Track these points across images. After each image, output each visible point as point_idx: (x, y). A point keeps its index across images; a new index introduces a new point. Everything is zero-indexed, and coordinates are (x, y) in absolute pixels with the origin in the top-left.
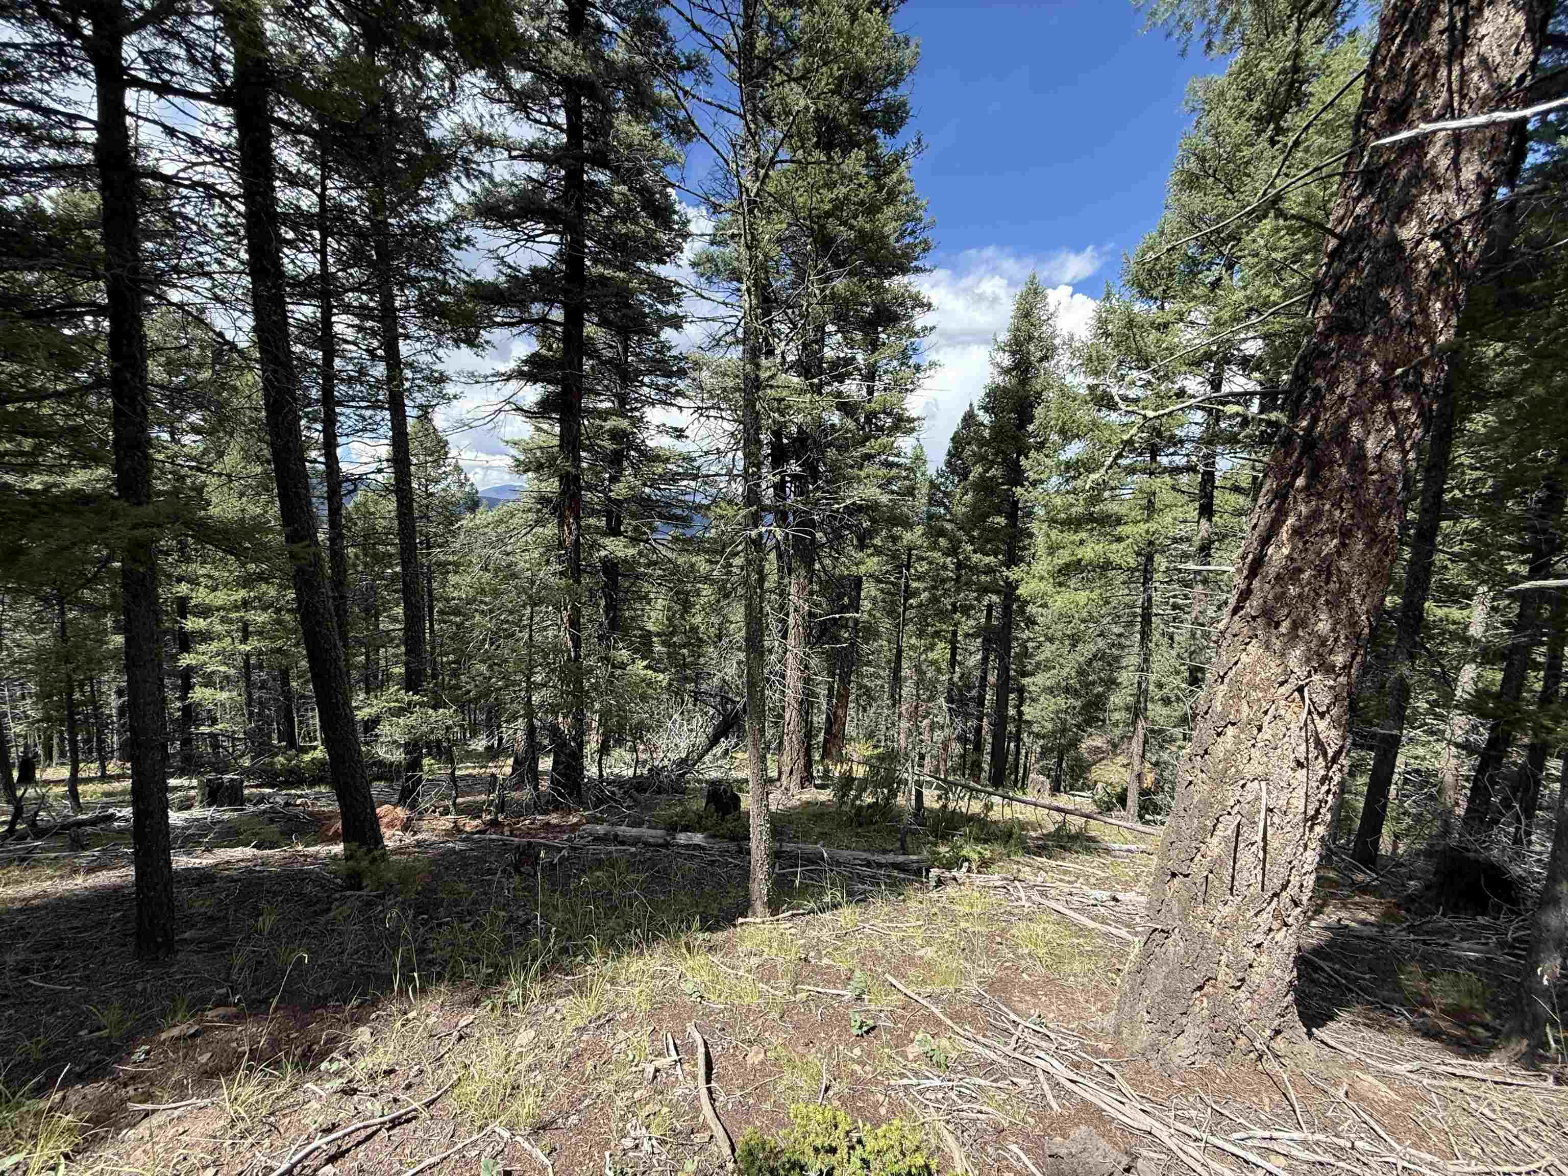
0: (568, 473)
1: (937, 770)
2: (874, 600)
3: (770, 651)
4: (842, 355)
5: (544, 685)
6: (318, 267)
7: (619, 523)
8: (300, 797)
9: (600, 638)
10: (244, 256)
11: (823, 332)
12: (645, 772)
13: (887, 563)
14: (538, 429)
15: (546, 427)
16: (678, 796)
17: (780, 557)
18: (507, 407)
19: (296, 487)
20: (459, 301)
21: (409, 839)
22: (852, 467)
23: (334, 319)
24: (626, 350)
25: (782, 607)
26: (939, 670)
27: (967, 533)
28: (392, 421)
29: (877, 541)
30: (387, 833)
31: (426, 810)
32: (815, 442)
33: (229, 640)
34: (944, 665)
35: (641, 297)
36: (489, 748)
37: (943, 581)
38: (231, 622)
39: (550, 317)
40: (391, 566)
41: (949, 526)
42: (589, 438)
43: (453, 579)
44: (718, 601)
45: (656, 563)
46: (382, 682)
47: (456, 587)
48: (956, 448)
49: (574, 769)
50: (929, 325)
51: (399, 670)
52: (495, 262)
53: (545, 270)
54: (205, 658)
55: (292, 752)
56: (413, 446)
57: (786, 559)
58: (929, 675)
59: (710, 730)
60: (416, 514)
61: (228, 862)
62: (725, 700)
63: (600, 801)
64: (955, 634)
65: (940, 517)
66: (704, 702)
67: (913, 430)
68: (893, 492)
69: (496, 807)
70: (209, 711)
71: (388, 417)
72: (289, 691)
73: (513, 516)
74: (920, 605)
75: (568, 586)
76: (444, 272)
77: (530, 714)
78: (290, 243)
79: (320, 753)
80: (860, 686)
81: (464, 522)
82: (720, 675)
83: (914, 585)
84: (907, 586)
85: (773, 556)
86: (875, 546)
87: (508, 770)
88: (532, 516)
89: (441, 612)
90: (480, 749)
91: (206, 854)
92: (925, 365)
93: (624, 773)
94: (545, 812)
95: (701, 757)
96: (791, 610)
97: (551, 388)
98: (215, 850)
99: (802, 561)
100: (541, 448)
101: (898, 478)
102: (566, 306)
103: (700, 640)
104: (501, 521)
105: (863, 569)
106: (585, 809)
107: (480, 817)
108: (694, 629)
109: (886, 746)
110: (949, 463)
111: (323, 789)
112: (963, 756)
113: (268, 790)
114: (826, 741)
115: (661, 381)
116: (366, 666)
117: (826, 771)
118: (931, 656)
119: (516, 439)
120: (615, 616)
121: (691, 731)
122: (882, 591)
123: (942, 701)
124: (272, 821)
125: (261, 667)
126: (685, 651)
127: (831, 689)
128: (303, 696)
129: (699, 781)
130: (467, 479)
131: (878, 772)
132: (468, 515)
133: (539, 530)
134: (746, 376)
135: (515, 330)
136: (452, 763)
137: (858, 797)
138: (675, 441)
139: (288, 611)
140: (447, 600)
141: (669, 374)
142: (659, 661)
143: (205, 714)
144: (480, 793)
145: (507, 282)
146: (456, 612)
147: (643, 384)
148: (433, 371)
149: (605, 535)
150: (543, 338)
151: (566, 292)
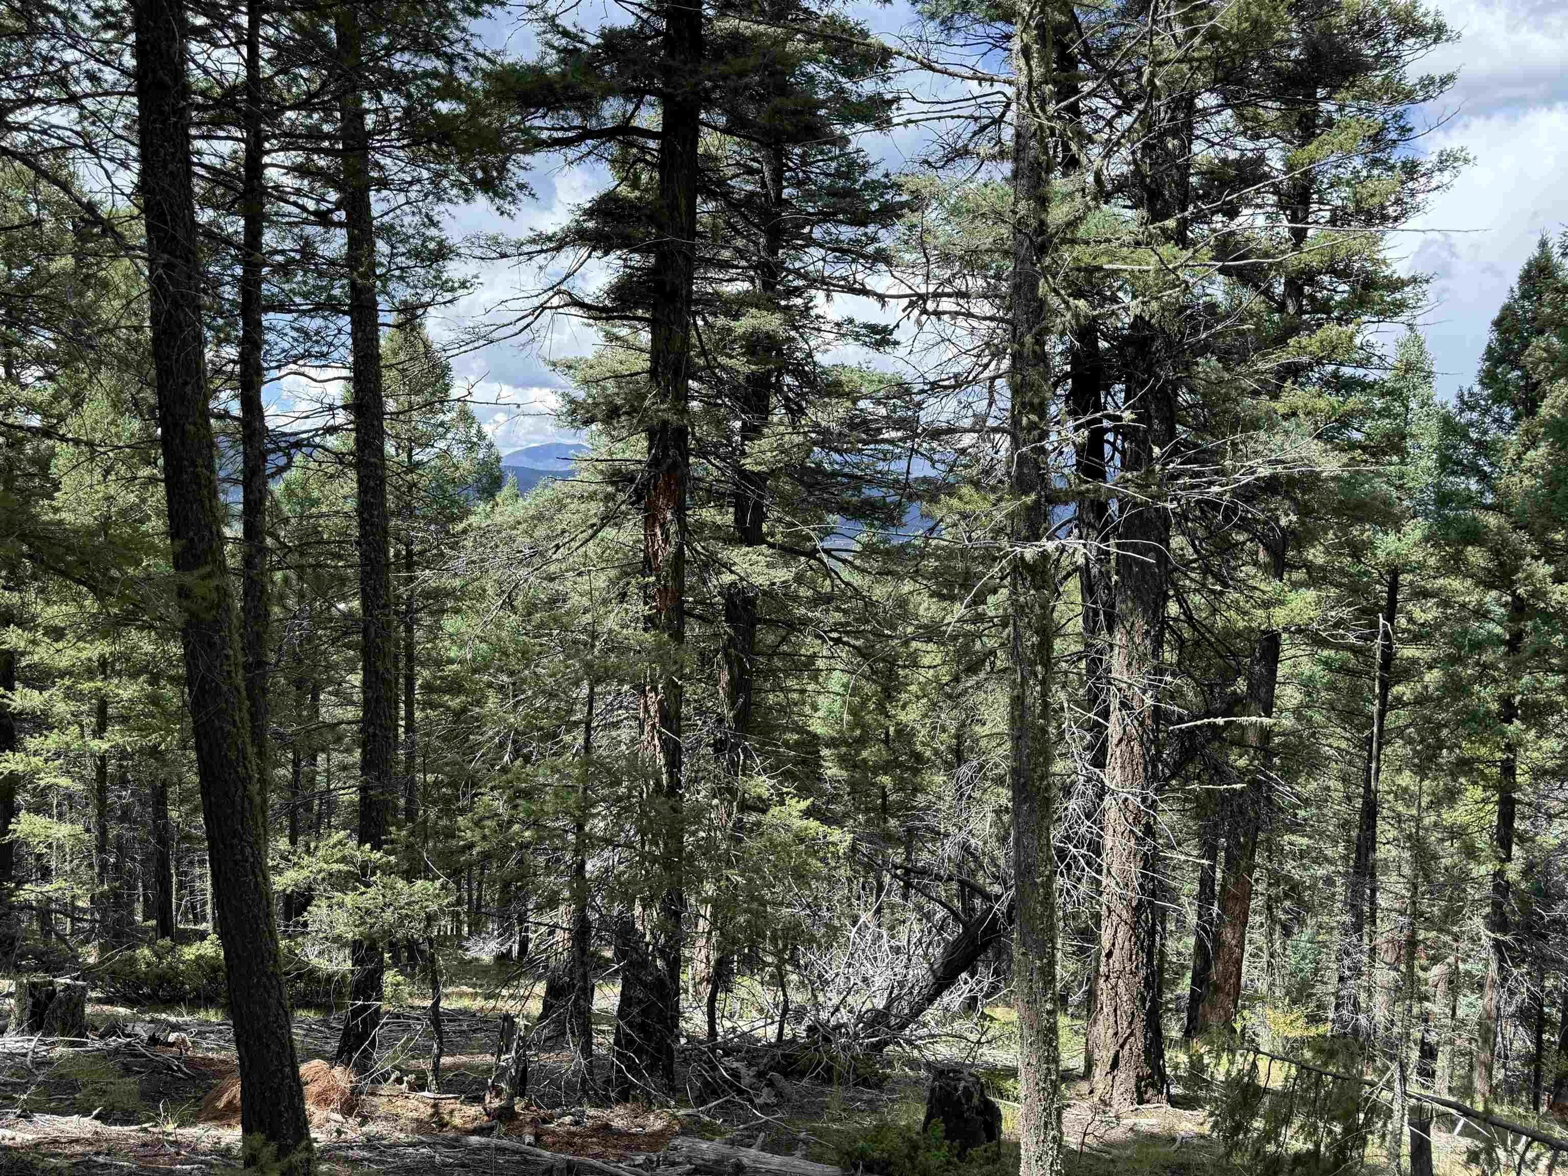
0: (665, 423)
1: (1467, 1090)
2: (1308, 685)
3: (1067, 791)
4: (1233, 155)
5: (608, 841)
6: (243, 73)
7: (760, 517)
8: (175, 1027)
9: (719, 747)
10: (129, 61)
11: (1190, 108)
12: (801, 1030)
13: (1339, 601)
14: (612, 338)
15: (624, 332)
16: (868, 1094)
17: (1088, 589)
18: (556, 301)
19: (194, 464)
20: (476, 110)
21: (353, 1131)
22: (1255, 393)
23: (266, 159)
24: (778, 178)
25: (1093, 698)
26: (1470, 852)
27: (1538, 537)
28: (353, 334)
29: (1316, 555)
30: (316, 1113)
31: (385, 1077)
32: (1169, 344)
33: (75, 729)
34: (1482, 841)
35: (810, 68)
36: (502, 958)
37: (1478, 646)
38: (80, 697)
39: (636, 123)
40: (344, 598)
41: (1492, 520)
42: (704, 353)
43: (450, 624)
44: (956, 679)
45: (828, 599)
46: (320, 816)
47: (457, 639)
48: (1505, 342)
49: (662, 1020)
50: (1437, 74)
51: (348, 796)
52: (544, 26)
53: (630, 33)
54: (37, 761)
55: (167, 942)
56: (389, 377)
57: (1102, 595)
58: (1446, 861)
59: (937, 952)
60: (391, 502)
61: (55, 1141)
62: (969, 889)
63: (709, 1091)
64: (1508, 769)
65: (1468, 500)
66: (923, 891)
67: (1400, 307)
68: (1353, 446)
69: (511, 1082)
70: (39, 857)
71: (348, 328)
72: (166, 826)
73: (561, 507)
74: (1420, 700)
75: (660, 646)
76: (450, 60)
77: (581, 898)
78: (202, 33)
79: (210, 948)
80: (1276, 878)
81: (473, 520)
82: (961, 836)
83: (1409, 652)
84: (1388, 656)
85: (1073, 585)
86: (1309, 566)
87: (535, 1007)
88: (596, 508)
89: (428, 688)
90: (487, 958)
91: (23, 1123)
92: (1429, 160)
93: (759, 1033)
94: (603, 1102)
95: (917, 1011)
96: (1115, 704)
97: (636, 259)
98: (37, 1117)
99: (1138, 598)
100: (617, 376)
101: (1366, 413)
102: (666, 100)
103: (918, 757)
104: (539, 518)
105: (1280, 616)
106: (682, 1103)
107: (479, 1100)
108: (905, 734)
109: (1339, 1020)
110: (1489, 378)
111: (214, 1016)
112: (1535, 1059)
113: (122, 1010)
114: (1195, 998)
115: (847, 233)
116: (294, 786)
117: (1197, 1066)
118: (1448, 816)
119: (571, 356)
120: (747, 704)
121: (897, 950)
122: (1327, 664)
123: (1477, 924)
124: (127, 1070)
125: (124, 783)
126: (886, 780)
127: (1206, 882)
128: (188, 838)
129: (913, 1064)
130: (481, 436)
131: (1318, 1083)
132: (482, 507)
133: (609, 533)
134: (1019, 227)
135: (572, 153)
136: (435, 986)
137: (1271, 1135)
138: (872, 353)
139: (172, 679)
140: (439, 663)
141: (860, 220)
142: (834, 798)
143: (31, 860)
144: (483, 1049)
145: (562, 61)
146: (455, 686)
147: (810, 242)
148: (426, 239)
149: (731, 541)
150: (621, 164)
151: (667, 71)
